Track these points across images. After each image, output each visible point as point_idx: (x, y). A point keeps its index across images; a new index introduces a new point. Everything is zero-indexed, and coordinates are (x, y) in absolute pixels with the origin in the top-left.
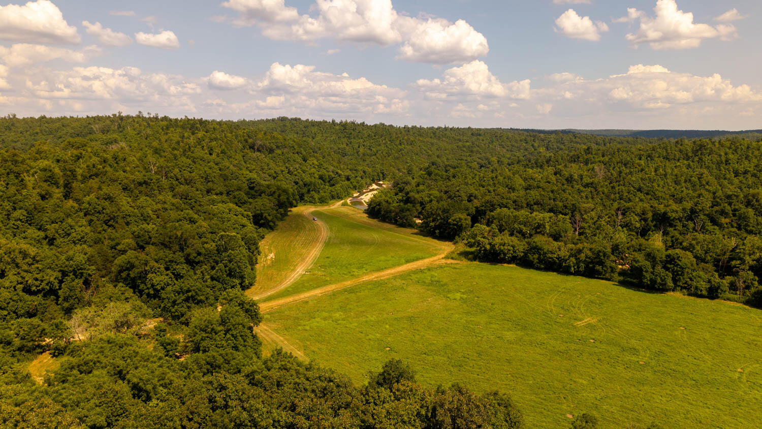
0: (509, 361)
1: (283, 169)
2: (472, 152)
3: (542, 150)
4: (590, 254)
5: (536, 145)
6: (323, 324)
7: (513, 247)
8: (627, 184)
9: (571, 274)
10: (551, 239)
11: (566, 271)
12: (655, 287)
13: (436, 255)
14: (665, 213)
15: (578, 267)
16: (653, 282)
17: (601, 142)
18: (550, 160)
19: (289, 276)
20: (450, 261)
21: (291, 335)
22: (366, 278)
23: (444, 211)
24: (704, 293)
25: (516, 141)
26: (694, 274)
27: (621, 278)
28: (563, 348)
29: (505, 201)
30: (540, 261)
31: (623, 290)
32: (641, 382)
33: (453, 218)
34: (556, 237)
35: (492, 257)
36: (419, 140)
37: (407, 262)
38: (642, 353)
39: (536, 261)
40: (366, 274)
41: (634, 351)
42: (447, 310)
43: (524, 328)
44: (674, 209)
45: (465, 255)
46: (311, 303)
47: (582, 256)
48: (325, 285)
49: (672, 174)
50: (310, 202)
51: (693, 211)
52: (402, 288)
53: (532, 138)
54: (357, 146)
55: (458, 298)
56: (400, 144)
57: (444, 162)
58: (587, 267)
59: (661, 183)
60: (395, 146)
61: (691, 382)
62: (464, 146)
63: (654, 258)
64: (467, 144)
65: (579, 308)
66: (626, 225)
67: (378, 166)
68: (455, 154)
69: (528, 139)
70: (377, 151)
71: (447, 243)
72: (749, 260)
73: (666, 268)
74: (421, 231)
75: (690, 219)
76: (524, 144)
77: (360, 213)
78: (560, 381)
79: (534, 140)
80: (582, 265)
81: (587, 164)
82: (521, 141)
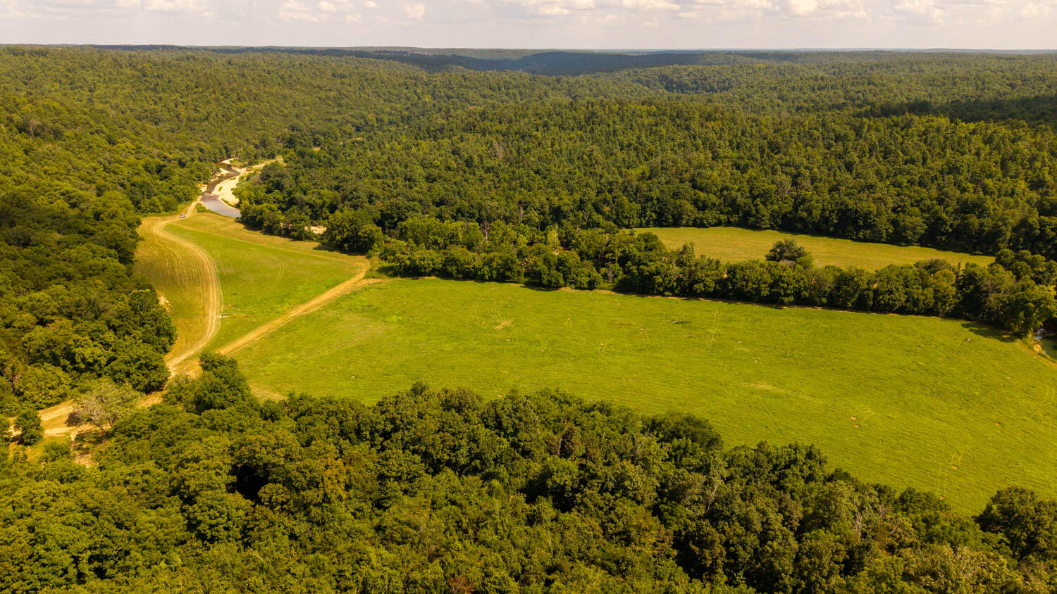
0: (452, 368)
1: (94, 164)
2: (340, 105)
3: (428, 99)
4: (500, 261)
5: (419, 91)
6: (282, 366)
7: (432, 260)
8: (526, 166)
9: (486, 280)
10: (465, 249)
11: (482, 279)
12: (551, 286)
13: (354, 275)
14: (559, 207)
15: (492, 274)
16: (550, 282)
17: (495, 85)
18: (444, 128)
19: (207, 322)
20: (371, 281)
21: (258, 382)
22: (294, 314)
23: (352, 222)
24: (586, 286)
25: (394, 86)
26: (579, 270)
27: (527, 280)
28: (489, 350)
29: (411, 204)
30: (458, 272)
31: (528, 291)
32: (542, 365)
33: (363, 230)
34: (470, 247)
35: (413, 271)
36: (265, 92)
37: (328, 288)
38: (543, 344)
39: (455, 272)
40: (292, 308)
41: (538, 343)
42: (390, 334)
43: (457, 339)
44: (566, 201)
45: (383, 271)
46: (255, 349)
47: (494, 264)
48: (256, 327)
49: (567, 149)
50: (152, 211)
51: (582, 201)
52: (338, 319)
53: (414, 82)
54: (172, 105)
55: (396, 320)
56: (239, 99)
57: (307, 126)
58: (498, 274)
59: (557, 163)
60: (233, 104)
61: (572, 358)
62: (328, 98)
63: (549, 262)
64: (332, 94)
65: (497, 314)
66: (527, 221)
67: (217, 138)
68: (318, 111)
69: (409, 82)
70: (209, 114)
71: (359, 257)
72: (618, 253)
73: (558, 269)
74: (324, 244)
75: (580, 208)
76: (405, 91)
77: (231, 223)
78: (491, 375)
79: (415, 84)
80: (495, 272)
81: (484, 134)
82: (399, 85)
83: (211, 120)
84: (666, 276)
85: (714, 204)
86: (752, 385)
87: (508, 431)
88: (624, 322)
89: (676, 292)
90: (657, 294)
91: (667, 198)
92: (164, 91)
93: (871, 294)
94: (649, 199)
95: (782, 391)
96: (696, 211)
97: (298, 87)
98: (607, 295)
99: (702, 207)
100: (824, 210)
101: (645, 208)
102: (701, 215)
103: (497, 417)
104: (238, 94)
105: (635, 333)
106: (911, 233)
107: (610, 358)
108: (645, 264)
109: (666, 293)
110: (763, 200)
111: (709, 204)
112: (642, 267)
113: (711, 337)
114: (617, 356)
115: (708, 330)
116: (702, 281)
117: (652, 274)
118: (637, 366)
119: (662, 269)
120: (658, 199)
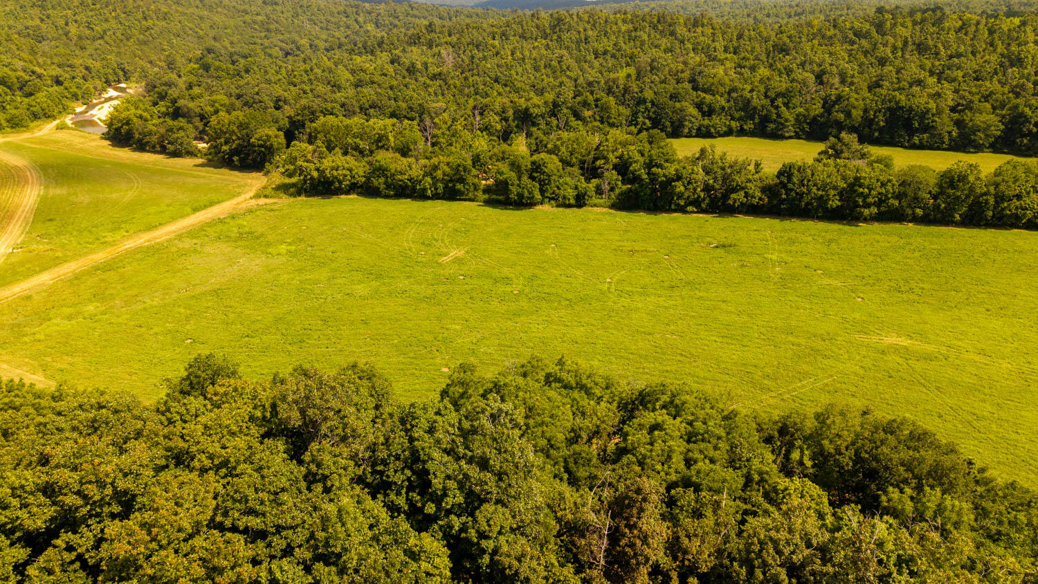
0: (365, 322)
2: (268, 30)
3: (370, 27)
4: (447, 169)
5: (361, 19)
6: (68, 325)
7: (350, 170)
8: (481, 73)
9: (428, 198)
10: (398, 155)
11: (422, 196)
12: (522, 203)
13: (239, 194)
14: (527, 109)
15: (436, 189)
16: (520, 196)
17: (445, 15)
18: (383, 42)
20: (262, 201)
21: (12, 354)
22: (129, 244)
23: (241, 126)
24: (572, 201)
25: (332, 14)
26: (561, 181)
27: (486, 196)
28: (429, 292)
29: (329, 106)
30: (388, 186)
31: (490, 210)
32: (517, 314)
33: (257, 136)
34: (404, 151)
35: (323, 187)
36: (178, 12)
37: (196, 209)
38: (515, 281)
39: (382, 187)
40: (128, 238)
41: (507, 280)
42: (270, 271)
43: (379, 277)
44: (537, 104)
45: (284, 188)
46: (36, 297)
47: (439, 174)
48: (57, 265)
49: (530, 58)
51: (555, 105)
52: (195, 251)
53: (354, 10)
54: (62, 22)
55: (284, 252)
56: (145, 18)
57: (226, 48)
58: (446, 187)
59: (520, 70)
60: (136, 22)
61: (565, 303)
62: (255, 22)
63: (519, 167)
64: (260, 18)
65: (443, 241)
66: (486, 128)
67: (111, 57)
68: (242, 34)
69: (349, 10)
70: (105, 32)
71: (254, 174)
72: (612, 158)
73: (532, 178)
74: (210, 160)
75: (553, 114)
76: (345, 19)
77: (94, 140)
78: (430, 332)
79: (356, 12)
80: (440, 185)
81: (430, 47)
82: (338, 13)
83: (106, 38)
84: (689, 183)
85: (723, 108)
86: (875, 338)
87: (449, 502)
88: (637, 248)
89: (703, 206)
90: (675, 211)
91: (664, 99)
92: (53, 7)
93: (992, 201)
94: (641, 101)
95: (930, 348)
96: (700, 117)
97: (219, 9)
98: (603, 214)
99: (708, 112)
100: (866, 111)
101: (637, 113)
102: (706, 122)
103: (415, 460)
104: (143, 12)
105: (657, 263)
106: (982, 136)
107: (625, 301)
108: (660, 166)
109: (690, 208)
110: (786, 100)
111: (717, 107)
112: (654, 170)
113: (774, 266)
114: (636, 297)
115: (766, 255)
116: (743, 188)
117: (669, 181)
118: (672, 311)
119: (684, 172)
120: (652, 102)
